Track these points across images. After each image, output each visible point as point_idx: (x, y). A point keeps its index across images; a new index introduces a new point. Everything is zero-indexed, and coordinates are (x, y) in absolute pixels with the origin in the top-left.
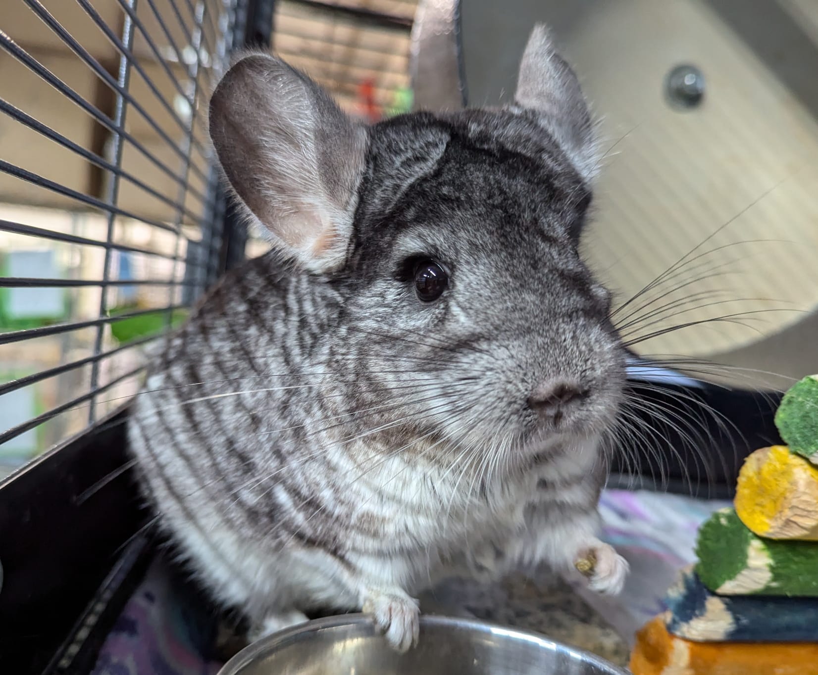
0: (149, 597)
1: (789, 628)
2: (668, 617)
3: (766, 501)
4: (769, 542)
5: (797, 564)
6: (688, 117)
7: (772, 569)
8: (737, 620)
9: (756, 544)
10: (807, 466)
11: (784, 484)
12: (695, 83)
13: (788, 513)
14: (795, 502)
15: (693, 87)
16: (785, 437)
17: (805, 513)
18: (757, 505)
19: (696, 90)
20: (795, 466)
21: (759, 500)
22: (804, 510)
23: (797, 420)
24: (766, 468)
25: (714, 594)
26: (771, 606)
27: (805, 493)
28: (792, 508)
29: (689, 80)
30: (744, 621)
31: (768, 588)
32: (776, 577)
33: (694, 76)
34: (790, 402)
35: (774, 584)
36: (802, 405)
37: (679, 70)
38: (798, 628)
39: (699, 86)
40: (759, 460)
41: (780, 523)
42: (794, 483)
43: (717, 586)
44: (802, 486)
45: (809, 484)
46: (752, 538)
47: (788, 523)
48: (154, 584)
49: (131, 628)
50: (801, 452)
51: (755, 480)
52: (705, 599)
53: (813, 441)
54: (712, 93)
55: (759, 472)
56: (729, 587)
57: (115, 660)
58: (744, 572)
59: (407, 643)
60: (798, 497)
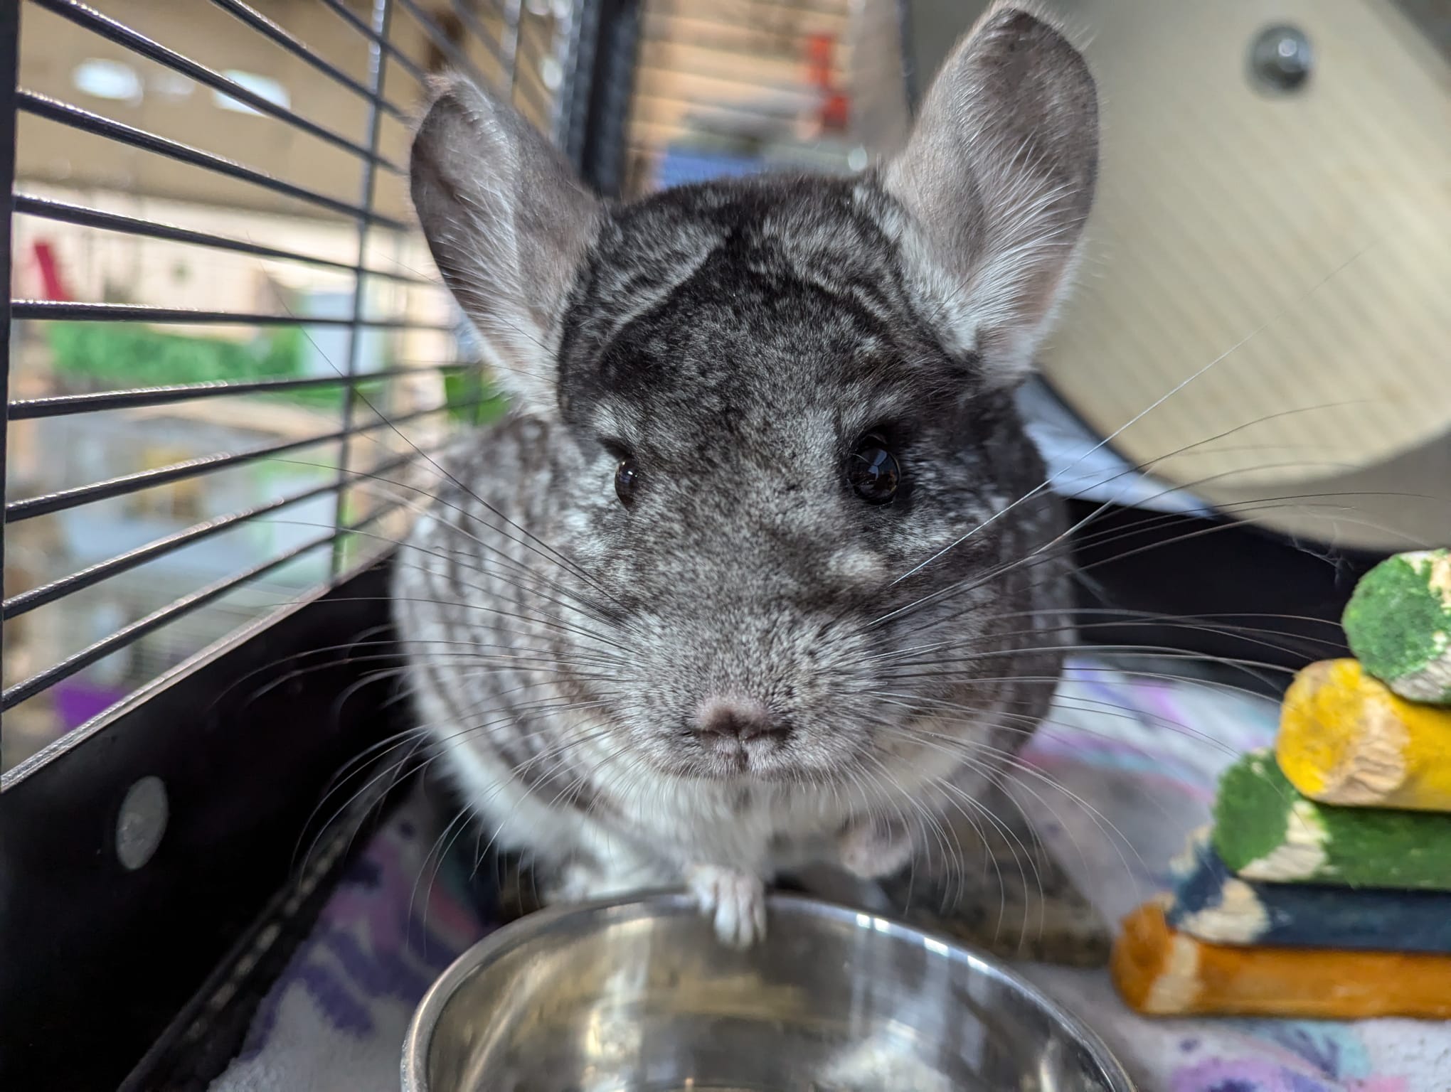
0: (407, 830)
1: (1355, 931)
2: (1167, 900)
3: (1321, 745)
4: (1325, 809)
5: (1367, 843)
6: (1284, 108)
7: (1327, 847)
8: (1272, 915)
9: (1303, 808)
10: (1386, 696)
11: (1349, 721)
12: (1296, 55)
13: (1352, 768)
14: (1363, 751)
15: (1293, 62)
16: (1356, 647)
17: (1379, 769)
18: (1306, 748)
19: (1298, 66)
20: (1368, 695)
21: (1312, 742)
22: (1377, 764)
23: (1376, 624)
24: (1325, 693)
25: (1235, 876)
26: (1328, 898)
27: (1379, 739)
28: (1359, 759)
29: (1286, 49)
30: (1284, 917)
31: (1320, 875)
32: (1334, 858)
33: (1294, 43)
34: (1367, 594)
35: (1330, 870)
36: (1384, 600)
37: (1271, 34)
38: (1372, 931)
39: (1303, 58)
40: (1315, 679)
41: (1339, 780)
42: (1364, 722)
43: (1241, 866)
44: (1376, 727)
45: (1388, 725)
46: (1296, 799)
47: (1352, 782)
48: (415, 812)
49: (369, 877)
50: (1378, 672)
51: (1307, 711)
52: (1222, 882)
53: (1397, 659)
54: (1324, 69)
55: (1314, 699)
56: (1259, 868)
57: (338, 925)
58: (1282, 849)
59: (746, 935)
60: (1368, 744)
